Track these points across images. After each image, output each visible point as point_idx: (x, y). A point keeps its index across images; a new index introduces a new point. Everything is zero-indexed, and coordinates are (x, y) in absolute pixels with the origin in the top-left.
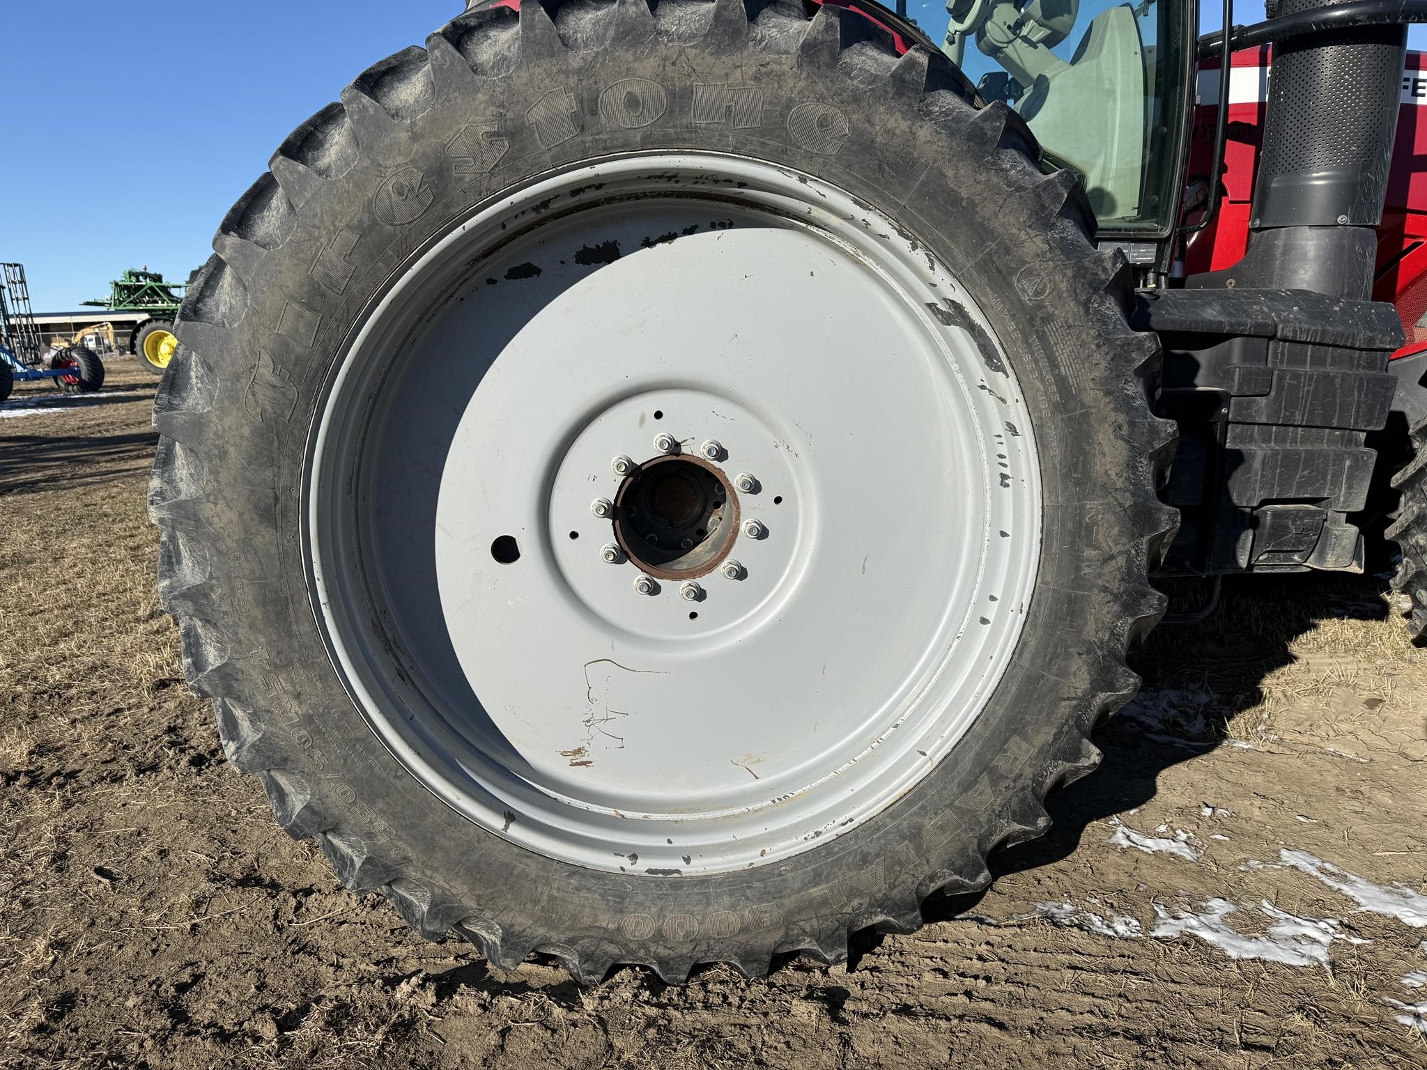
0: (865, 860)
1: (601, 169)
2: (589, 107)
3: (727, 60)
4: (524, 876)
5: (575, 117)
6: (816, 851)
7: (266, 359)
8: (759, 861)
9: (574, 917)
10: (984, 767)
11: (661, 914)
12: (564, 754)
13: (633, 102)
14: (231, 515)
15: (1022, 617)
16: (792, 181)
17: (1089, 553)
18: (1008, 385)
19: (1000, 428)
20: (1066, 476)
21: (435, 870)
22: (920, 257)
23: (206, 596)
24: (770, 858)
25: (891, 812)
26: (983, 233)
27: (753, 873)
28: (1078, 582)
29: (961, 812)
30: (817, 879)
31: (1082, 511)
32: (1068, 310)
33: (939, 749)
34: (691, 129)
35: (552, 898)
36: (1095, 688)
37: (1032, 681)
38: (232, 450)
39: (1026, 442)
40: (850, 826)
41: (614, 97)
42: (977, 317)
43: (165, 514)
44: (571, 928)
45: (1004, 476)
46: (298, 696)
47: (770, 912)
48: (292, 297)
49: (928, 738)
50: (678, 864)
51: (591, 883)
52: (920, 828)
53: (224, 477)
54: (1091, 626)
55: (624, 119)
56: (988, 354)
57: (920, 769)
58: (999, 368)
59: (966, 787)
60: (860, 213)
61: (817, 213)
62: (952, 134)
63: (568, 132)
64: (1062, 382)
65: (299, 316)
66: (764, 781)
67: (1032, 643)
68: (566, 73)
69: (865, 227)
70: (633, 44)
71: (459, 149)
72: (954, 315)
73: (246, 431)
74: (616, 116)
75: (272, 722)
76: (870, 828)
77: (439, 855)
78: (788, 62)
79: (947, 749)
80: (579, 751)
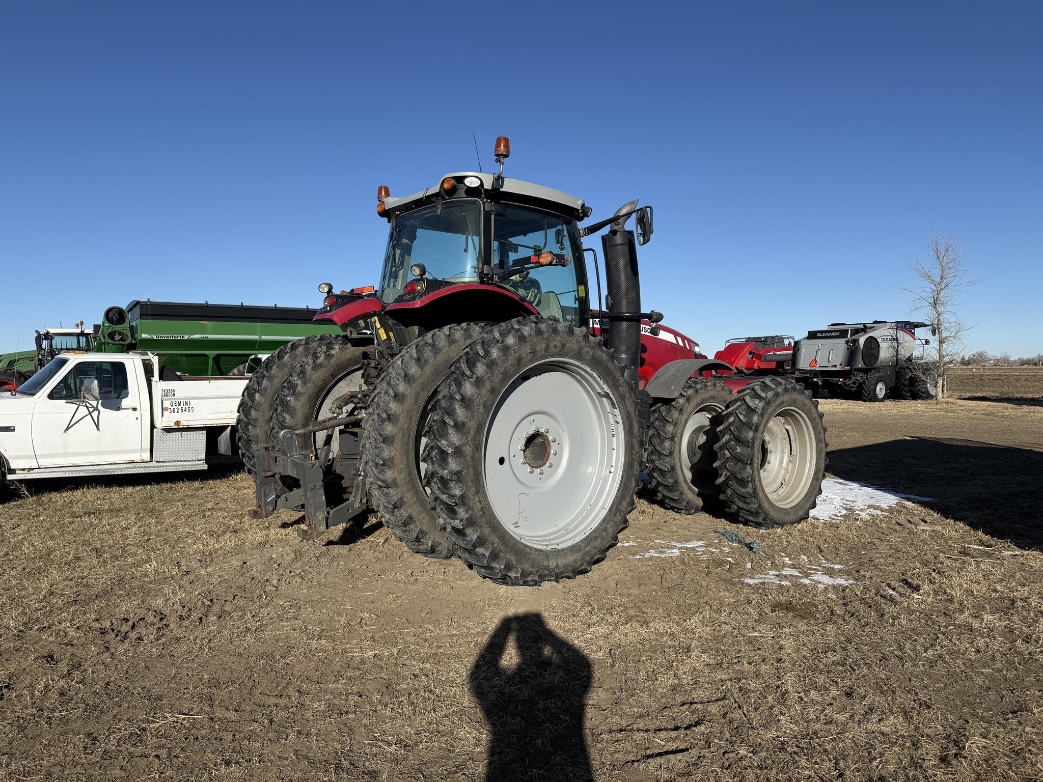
0: (596, 538)
1: (546, 360)
2: (548, 347)
3: (572, 338)
4: (527, 552)
5: (545, 349)
6: (586, 538)
7: (482, 406)
8: (574, 543)
9: (538, 563)
10: (618, 509)
11: (557, 560)
12: (513, 524)
13: (555, 346)
14: (471, 449)
15: (622, 469)
16: (580, 364)
17: (634, 452)
18: (617, 412)
19: (612, 422)
20: (629, 433)
21: (507, 553)
22: (601, 382)
23: (461, 473)
24: (576, 541)
25: (600, 525)
26: (614, 377)
27: (573, 546)
28: (632, 459)
29: (614, 522)
30: (587, 545)
31: (632, 442)
32: (628, 395)
33: (608, 506)
34: (565, 352)
35: (533, 558)
36: (636, 487)
37: (625, 485)
38: (472, 431)
39: (621, 426)
40: (592, 530)
41: (552, 345)
42: (612, 396)
43: (453, 450)
44: (538, 567)
45: (613, 434)
46: (480, 502)
47: (577, 556)
48: (488, 391)
49: (604, 504)
50: (557, 546)
51: (540, 553)
52: (606, 527)
53: (469, 438)
54: (635, 470)
55: (553, 350)
56: (613, 405)
57: (604, 512)
58: (616, 408)
59: (615, 515)
60: (591, 372)
61: (580, 371)
62: (608, 355)
63: (543, 352)
64: (628, 411)
65: (489, 396)
66: (560, 527)
67: (625, 475)
68: (543, 339)
69: (591, 376)
70: (555, 334)
71: (523, 355)
72: (607, 395)
73: (475, 426)
74: (552, 349)
75: (473, 511)
76: (596, 529)
77: (508, 548)
78: (581, 339)
79: (610, 506)
80: (516, 523)
